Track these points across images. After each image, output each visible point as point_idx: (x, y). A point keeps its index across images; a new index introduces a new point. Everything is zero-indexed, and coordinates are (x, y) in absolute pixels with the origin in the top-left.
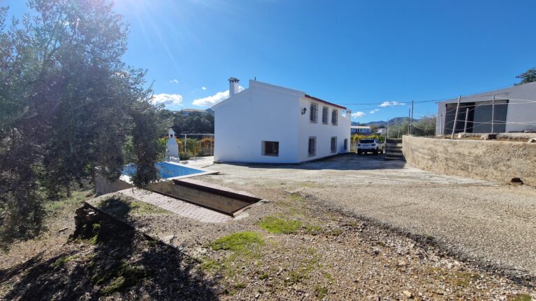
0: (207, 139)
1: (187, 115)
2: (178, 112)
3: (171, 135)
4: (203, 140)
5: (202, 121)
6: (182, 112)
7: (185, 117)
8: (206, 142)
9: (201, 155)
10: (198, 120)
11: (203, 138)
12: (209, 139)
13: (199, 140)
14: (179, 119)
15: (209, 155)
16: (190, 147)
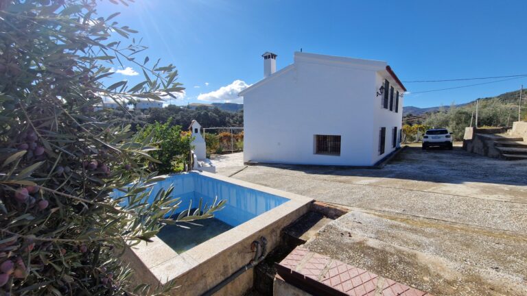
0: (225, 133)
1: (194, 110)
2: (184, 107)
3: (196, 131)
4: (221, 135)
5: (209, 114)
6: (188, 107)
7: (192, 112)
8: (225, 136)
9: (220, 152)
10: (206, 114)
11: (221, 130)
12: (228, 133)
13: (218, 134)
14: (186, 114)
15: (230, 152)
16: (209, 143)
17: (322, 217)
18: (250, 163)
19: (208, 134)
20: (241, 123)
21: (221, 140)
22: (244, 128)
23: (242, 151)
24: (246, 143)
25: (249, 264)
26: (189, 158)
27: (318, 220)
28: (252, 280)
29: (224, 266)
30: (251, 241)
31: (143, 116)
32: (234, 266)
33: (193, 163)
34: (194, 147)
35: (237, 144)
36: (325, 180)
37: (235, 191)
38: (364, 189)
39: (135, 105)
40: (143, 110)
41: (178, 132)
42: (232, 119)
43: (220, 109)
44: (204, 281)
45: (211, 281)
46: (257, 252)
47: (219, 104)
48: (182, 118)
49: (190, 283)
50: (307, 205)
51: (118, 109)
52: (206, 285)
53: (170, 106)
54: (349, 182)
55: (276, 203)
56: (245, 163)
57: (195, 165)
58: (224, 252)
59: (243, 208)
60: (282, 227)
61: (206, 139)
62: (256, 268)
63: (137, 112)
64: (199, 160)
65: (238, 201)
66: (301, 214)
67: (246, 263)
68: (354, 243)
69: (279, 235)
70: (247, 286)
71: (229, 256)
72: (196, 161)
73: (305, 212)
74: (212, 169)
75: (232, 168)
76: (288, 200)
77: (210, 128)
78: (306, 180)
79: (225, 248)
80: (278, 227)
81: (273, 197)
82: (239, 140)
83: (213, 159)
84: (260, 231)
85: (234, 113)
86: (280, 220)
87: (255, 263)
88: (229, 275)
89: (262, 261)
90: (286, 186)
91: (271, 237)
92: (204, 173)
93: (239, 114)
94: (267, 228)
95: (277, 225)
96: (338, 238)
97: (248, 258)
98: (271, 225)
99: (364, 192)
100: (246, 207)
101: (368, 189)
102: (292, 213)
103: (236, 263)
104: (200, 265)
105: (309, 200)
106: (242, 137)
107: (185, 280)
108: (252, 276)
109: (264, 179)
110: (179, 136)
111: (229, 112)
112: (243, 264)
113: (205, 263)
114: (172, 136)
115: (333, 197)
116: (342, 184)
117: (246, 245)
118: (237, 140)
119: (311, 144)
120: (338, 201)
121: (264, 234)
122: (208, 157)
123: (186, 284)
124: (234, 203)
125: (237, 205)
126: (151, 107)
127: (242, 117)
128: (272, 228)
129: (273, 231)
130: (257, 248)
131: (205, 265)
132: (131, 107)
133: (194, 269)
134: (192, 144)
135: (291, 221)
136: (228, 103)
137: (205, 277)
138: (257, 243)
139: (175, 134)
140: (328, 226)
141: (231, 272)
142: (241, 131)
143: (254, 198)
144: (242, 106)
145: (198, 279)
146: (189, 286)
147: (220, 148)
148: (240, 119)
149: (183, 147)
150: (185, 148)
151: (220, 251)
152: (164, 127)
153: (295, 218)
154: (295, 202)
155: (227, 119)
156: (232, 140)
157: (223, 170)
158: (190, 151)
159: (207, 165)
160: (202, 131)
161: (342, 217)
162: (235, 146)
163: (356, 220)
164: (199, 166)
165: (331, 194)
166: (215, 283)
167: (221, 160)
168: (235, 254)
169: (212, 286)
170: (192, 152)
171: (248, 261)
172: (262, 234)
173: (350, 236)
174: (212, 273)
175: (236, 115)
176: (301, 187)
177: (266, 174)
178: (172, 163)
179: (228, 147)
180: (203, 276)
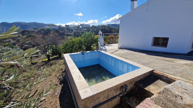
2: (97, 26)
3: (100, 34)
4: (110, 36)
5: (106, 29)
6: (99, 26)
7: (100, 28)
8: (111, 37)
9: (109, 43)
10: (105, 29)
11: (110, 35)
12: (112, 36)
13: (109, 36)
14: (98, 29)
15: (113, 43)
16: (105, 40)
17: (158, 80)
18: (121, 48)
19: (105, 36)
20: (118, 31)
21: (110, 38)
22: (119, 34)
23: (118, 43)
24: (119, 40)
25: (118, 95)
26: (97, 45)
27: (156, 81)
28: (119, 101)
29: (107, 95)
30: (120, 86)
31: (85, 30)
32: (112, 95)
33: (99, 47)
34: (99, 41)
35: (116, 40)
36: (157, 59)
37: (114, 60)
38: (182, 67)
39: (82, 26)
40: (84, 28)
41: (94, 35)
42: (114, 30)
43: (110, 26)
44: (98, 100)
45: (102, 100)
46: (123, 90)
47: (110, 25)
48: (97, 30)
49: (93, 100)
50: (149, 72)
51: (77, 27)
52: (99, 101)
53: (93, 26)
54: (172, 61)
55: (132, 69)
56: (119, 48)
57: (99, 48)
58: (108, 89)
59: (117, 67)
60: (136, 81)
61: (104, 38)
62: (121, 97)
63: (83, 28)
64: (101, 46)
65: (115, 64)
66: (146, 76)
67: (117, 94)
68: (185, 105)
69: (133, 84)
70: (117, 103)
71: (110, 91)
72: (100, 46)
73: (148, 75)
74: (106, 50)
75: (113, 50)
76: (139, 68)
77: (106, 34)
78: (147, 58)
79: (108, 88)
80: (133, 81)
81: (131, 65)
82: (117, 39)
83: (106, 46)
84: (125, 82)
85: (115, 28)
86: (135, 78)
87: (121, 95)
88: (110, 98)
89: (125, 95)
90: (137, 60)
91: (130, 85)
92: (103, 52)
93: (117, 28)
94: (128, 81)
95: (133, 80)
96: (174, 99)
97: (118, 93)
98: (131, 80)
99: (183, 68)
100: (118, 67)
101: (186, 67)
102: (141, 75)
103: (113, 94)
104: (97, 94)
105: (150, 70)
106: (118, 37)
107: (91, 99)
108: (119, 100)
109: (126, 55)
110: (94, 37)
111: (113, 27)
112: (116, 95)
113: (99, 93)
114: (92, 37)
115: (163, 69)
116: (168, 62)
117: (118, 87)
118: (116, 39)
119: (151, 41)
120: (166, 71)
121: (126, 83)
122: (104, 45)
123: (91, 100)
124: (113, 65)
125: (115, 65)
126: (87, 26)
127: (118, 30)
128: (130, 81)
129: (131, 82)
130: (123, 89)
131: (100, 94)
132: (81, 27)
133: (95, 95)
134: (99, 40)
135: (140, 79)
136: (113, 24)
137: (99, 98)
138: (123, 87)
139: (93, 36)
140: (165, 89)
141: (110, 97)
142: (117, 35)
143: (122, 64)
144: (119, 25)
145: (96, 99)
146: (92, 101)
147: (109, 42)
148: (117, 30)
149: (95, 41)
150: (96, 41)
151: (106, 89)
152: (89, 33)
153: (142, 77)
154: (143, 70)
155: (113, 30)
156: (114, 38)
157: (110, 50)
158: (98, 42)
159: (104, 48)
160: (102, 35)
161: (173, 83)
162: (115, 41)
163: (183, 87)
164: (101, 48)
165: (162, 67)
166: (103, 101)
167: (109, 46)
168: (113, 90)
169: (102, 102)
170: (99, 43)
171: (118, 94)
172: (125, 83)
173: (182, 99)
174: (102, 97)
175: (116, 29)
176: (144, 61)
177: (127, 53)
178: (92, 46)
179: (112, 41)
180: (98, 98)
